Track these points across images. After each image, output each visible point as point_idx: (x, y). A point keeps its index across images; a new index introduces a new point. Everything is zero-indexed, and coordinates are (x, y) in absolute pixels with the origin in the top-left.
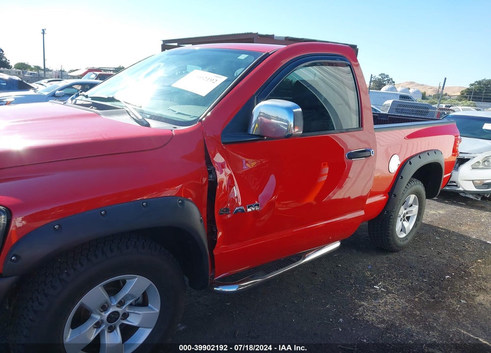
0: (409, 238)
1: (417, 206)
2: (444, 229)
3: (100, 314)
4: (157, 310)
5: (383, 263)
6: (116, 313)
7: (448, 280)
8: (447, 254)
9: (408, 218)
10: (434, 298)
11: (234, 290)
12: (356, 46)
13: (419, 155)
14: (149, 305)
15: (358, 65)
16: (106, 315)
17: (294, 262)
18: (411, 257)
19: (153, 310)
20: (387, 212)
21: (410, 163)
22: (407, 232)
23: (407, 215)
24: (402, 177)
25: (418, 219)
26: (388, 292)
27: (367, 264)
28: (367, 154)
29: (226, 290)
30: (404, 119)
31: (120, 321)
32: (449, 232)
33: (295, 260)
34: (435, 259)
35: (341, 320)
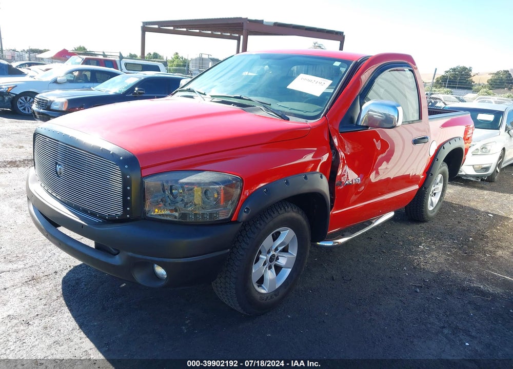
0: (436, 211)
1: (442, 184)
2: (458, 205)
3: (266, 256)
4: (295, 255)
5: (419, 230)
6: (273, 255)
7: (472, 241)
8: (465, 223)
9: (435, 194)
10: (466, 253)
11: (331, 245)
12: (343, 32)
13: (449, 141)
14: (289, 251)
15: (416, 68)
16: (269, 256)
17: (367, 226)
18: (438, 226)
19: (292, 255)
20: (425, 188)
21: (444, 148)
22: (434, 206)
23: (434, 192)
24: (437, 160)
25: (442, 195)
26: (431, 250)
27: (407, 231)
28: (426, 140)
29: (325, 244)
30: (434, 112)
31: (274, 262)
32: (461, 207)
33: (368, 224)
34: (457, 227)
35: (405, 268)
